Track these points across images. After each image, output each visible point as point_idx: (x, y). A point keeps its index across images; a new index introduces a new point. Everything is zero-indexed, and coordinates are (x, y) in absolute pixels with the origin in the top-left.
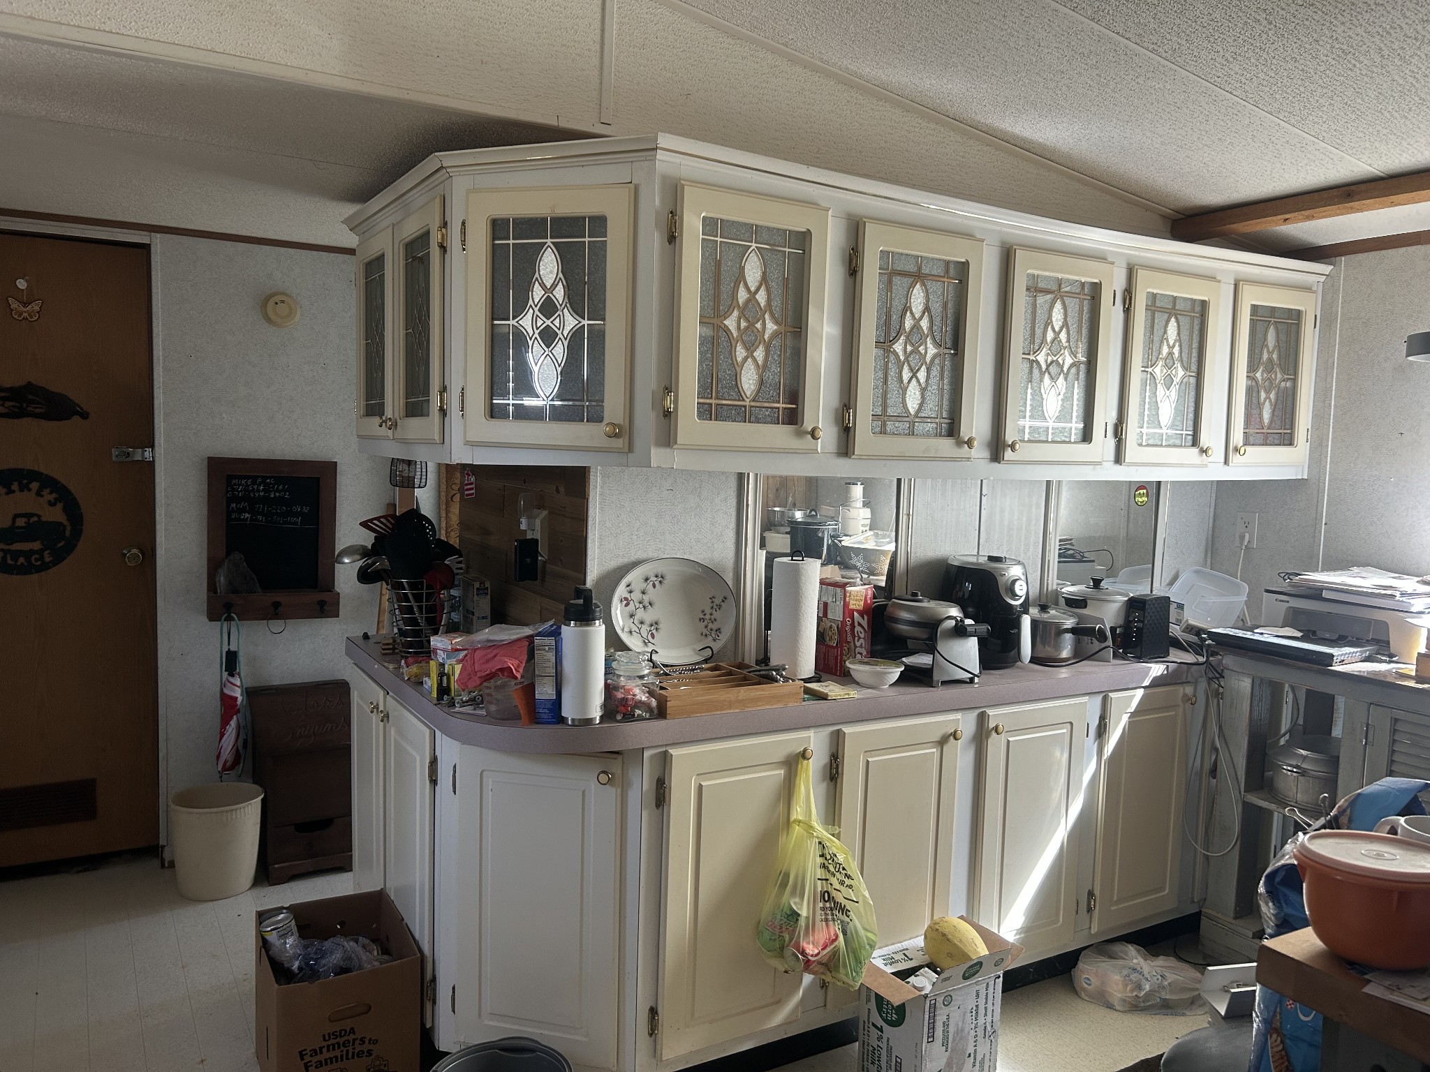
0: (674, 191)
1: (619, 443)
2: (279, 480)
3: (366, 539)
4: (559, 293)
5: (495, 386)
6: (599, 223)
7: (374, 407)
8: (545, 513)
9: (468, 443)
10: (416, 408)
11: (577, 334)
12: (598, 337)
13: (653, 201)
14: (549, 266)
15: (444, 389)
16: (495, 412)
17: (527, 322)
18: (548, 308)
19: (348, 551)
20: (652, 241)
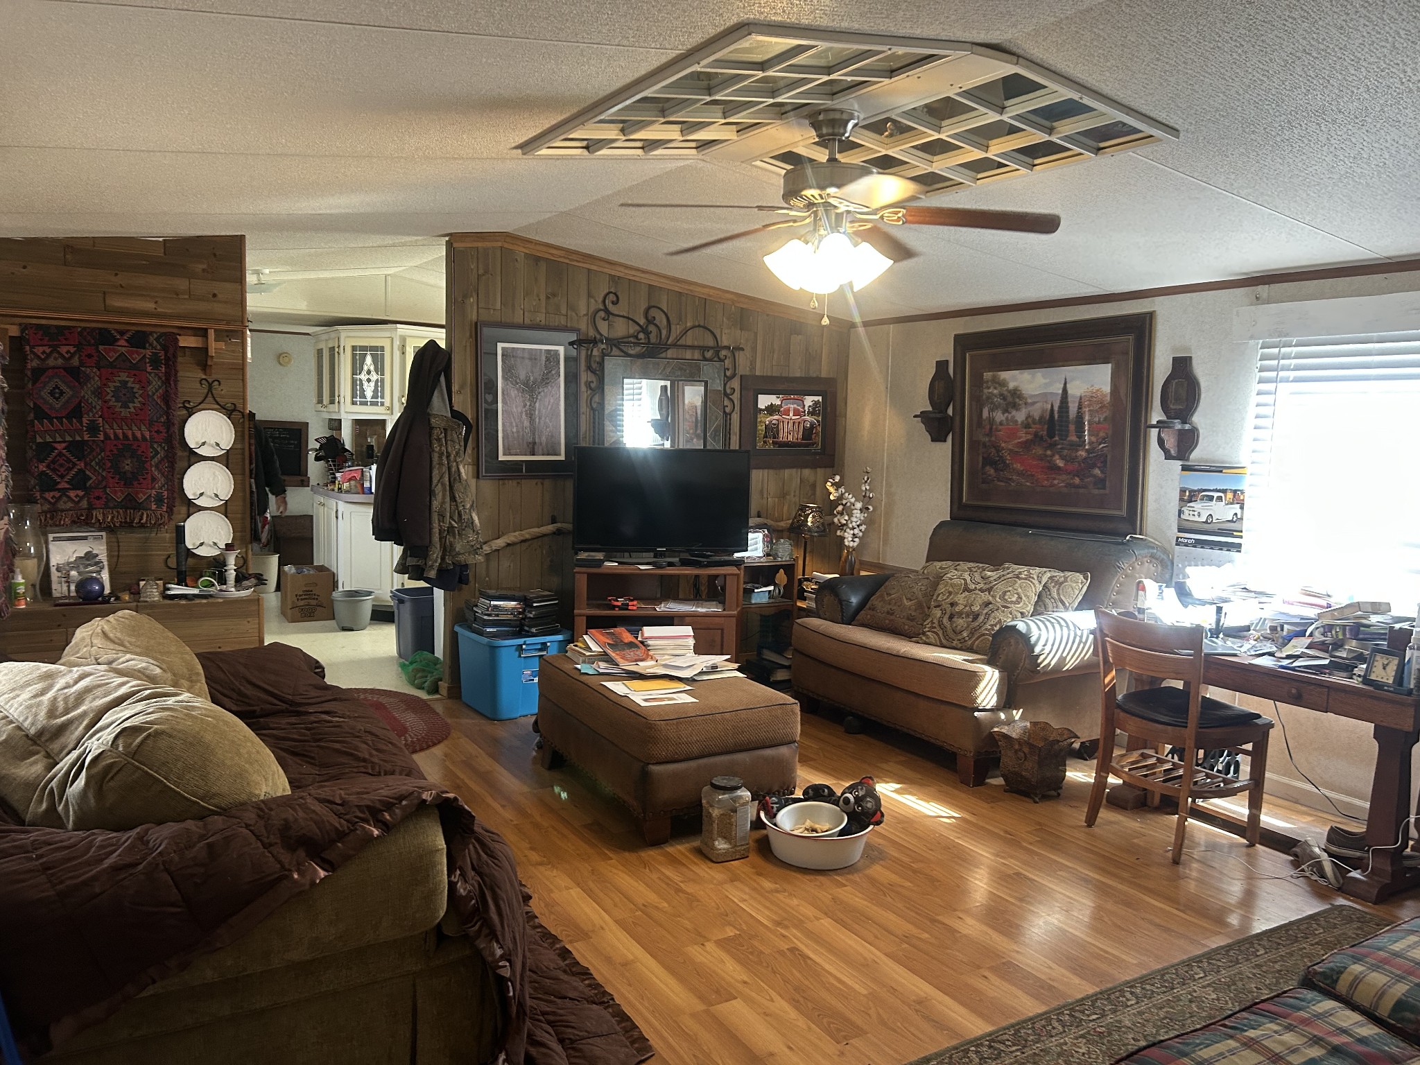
0: (403, 339)
1: (388, 412)
2: (285, 429)
3: (317, 446)
4: (372, 368)
5: (354, 396)
6: (382, 348)
7: (320, 401)
8: (376, 437)
9: (346, 412)
10: (332, 402)
11: (377, 381)
12: (382, 381)
13: (397, 343)
14: (369, 360)
15: (339, 396)
16: (354, 403)
17: (363, 376)
18: (369, 372)
19: (311, 450)
20: (397, 354)
